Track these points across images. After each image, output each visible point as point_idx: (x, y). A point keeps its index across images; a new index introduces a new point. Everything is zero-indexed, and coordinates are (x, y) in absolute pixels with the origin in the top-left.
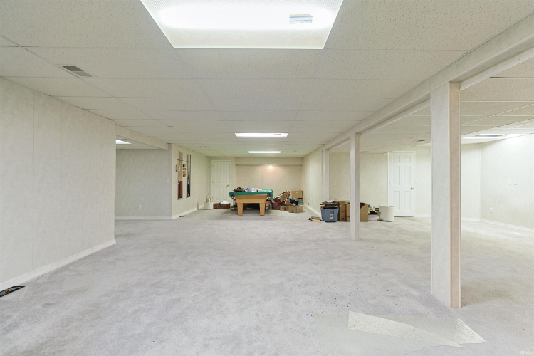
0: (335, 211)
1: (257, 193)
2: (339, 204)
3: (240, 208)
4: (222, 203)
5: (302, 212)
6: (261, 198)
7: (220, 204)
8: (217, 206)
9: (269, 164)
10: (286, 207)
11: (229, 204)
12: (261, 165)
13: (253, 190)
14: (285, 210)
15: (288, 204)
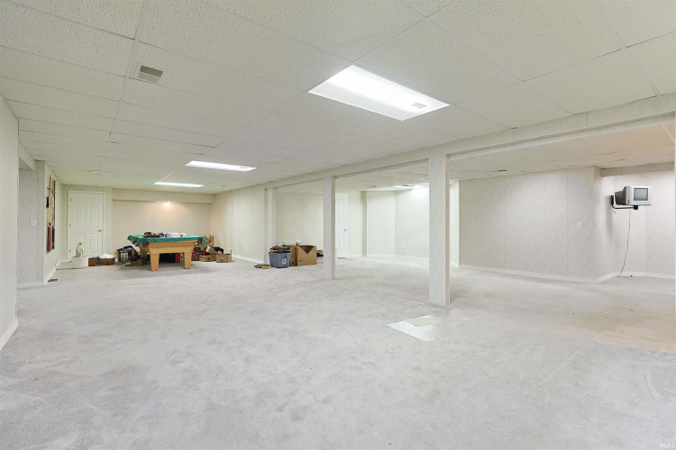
0: (286, 256)
1: (182, 239)
2: (289, 247)
3: (155, 260)
4: (101, 257)
5: (231, 261)
6: (187, 246)
7: (98, 258)
8: (95, 262)
9: (166, 200)
10: (210, 256)
11: (113, 259)
12: (152, 202)
13: (176, 235)
14: (209, 260)
15: (211, 252)
